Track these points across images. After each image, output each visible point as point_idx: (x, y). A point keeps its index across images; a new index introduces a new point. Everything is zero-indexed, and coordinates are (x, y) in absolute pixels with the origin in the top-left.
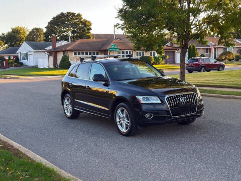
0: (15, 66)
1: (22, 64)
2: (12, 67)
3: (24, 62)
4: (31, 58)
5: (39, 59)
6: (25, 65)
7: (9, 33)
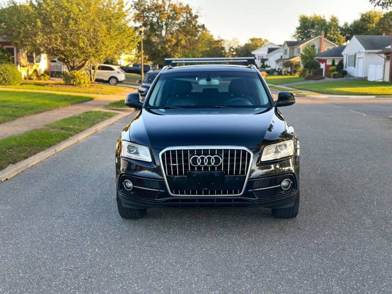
0: (335, 76)
1: (345, 74)
2: (330, 77)
3: (349, 69)
4: (360, 63)
5: (371, 65)
6: (351, 76)
7: (355, 22)
